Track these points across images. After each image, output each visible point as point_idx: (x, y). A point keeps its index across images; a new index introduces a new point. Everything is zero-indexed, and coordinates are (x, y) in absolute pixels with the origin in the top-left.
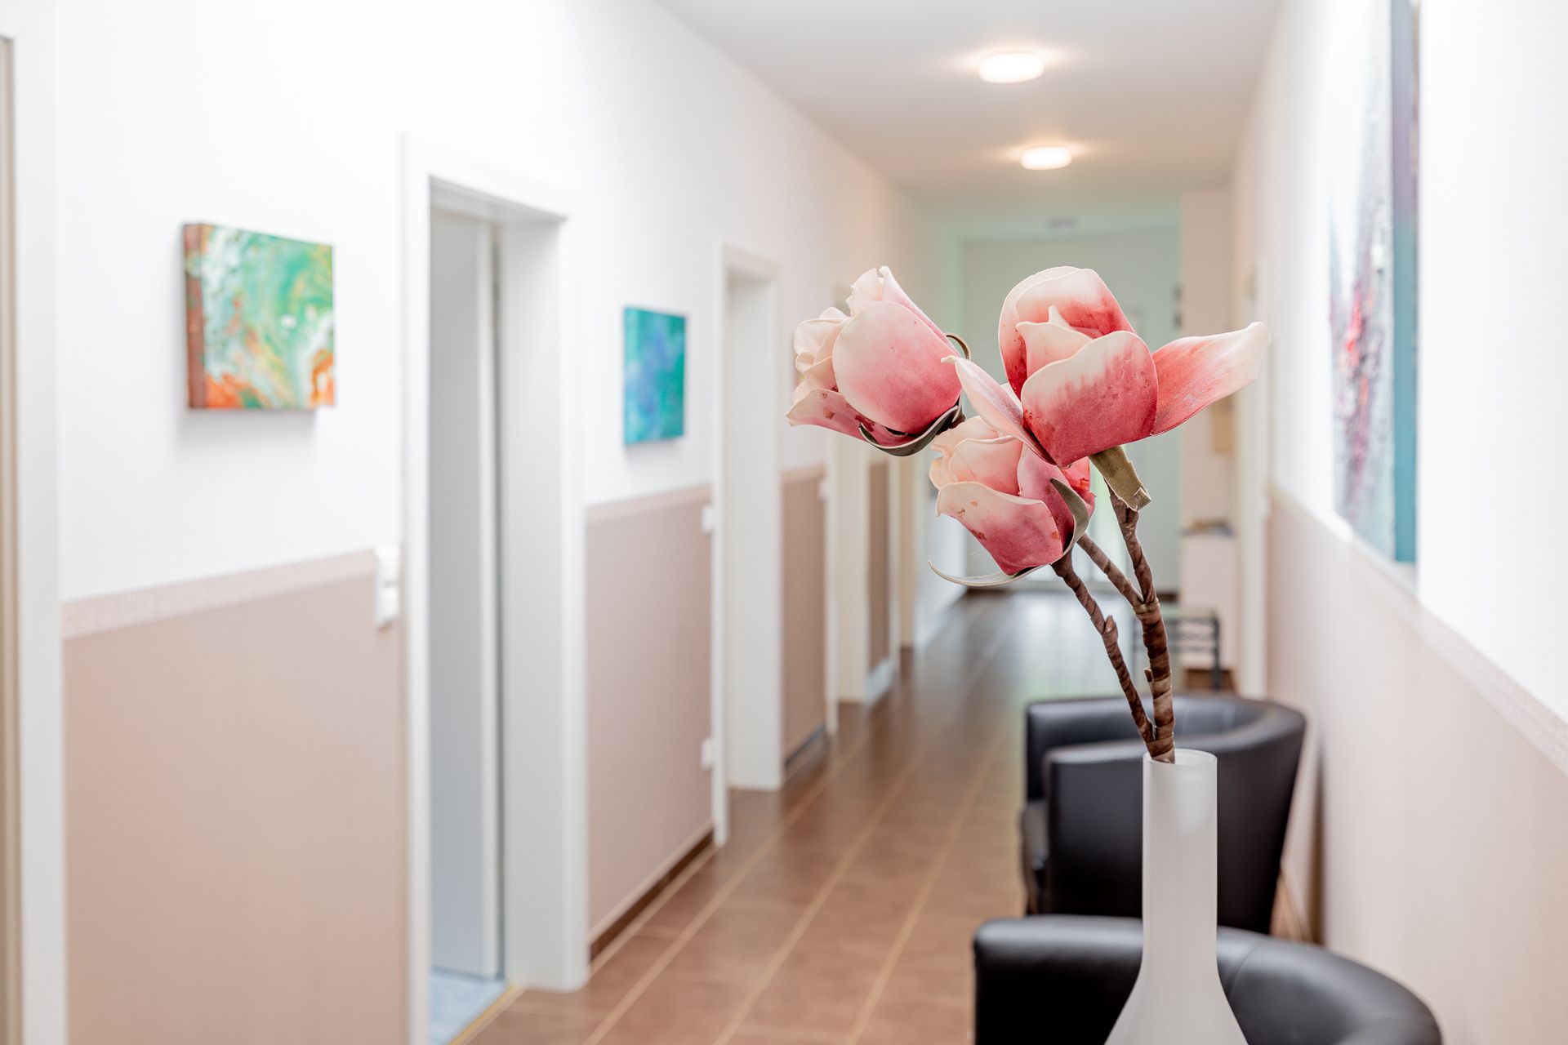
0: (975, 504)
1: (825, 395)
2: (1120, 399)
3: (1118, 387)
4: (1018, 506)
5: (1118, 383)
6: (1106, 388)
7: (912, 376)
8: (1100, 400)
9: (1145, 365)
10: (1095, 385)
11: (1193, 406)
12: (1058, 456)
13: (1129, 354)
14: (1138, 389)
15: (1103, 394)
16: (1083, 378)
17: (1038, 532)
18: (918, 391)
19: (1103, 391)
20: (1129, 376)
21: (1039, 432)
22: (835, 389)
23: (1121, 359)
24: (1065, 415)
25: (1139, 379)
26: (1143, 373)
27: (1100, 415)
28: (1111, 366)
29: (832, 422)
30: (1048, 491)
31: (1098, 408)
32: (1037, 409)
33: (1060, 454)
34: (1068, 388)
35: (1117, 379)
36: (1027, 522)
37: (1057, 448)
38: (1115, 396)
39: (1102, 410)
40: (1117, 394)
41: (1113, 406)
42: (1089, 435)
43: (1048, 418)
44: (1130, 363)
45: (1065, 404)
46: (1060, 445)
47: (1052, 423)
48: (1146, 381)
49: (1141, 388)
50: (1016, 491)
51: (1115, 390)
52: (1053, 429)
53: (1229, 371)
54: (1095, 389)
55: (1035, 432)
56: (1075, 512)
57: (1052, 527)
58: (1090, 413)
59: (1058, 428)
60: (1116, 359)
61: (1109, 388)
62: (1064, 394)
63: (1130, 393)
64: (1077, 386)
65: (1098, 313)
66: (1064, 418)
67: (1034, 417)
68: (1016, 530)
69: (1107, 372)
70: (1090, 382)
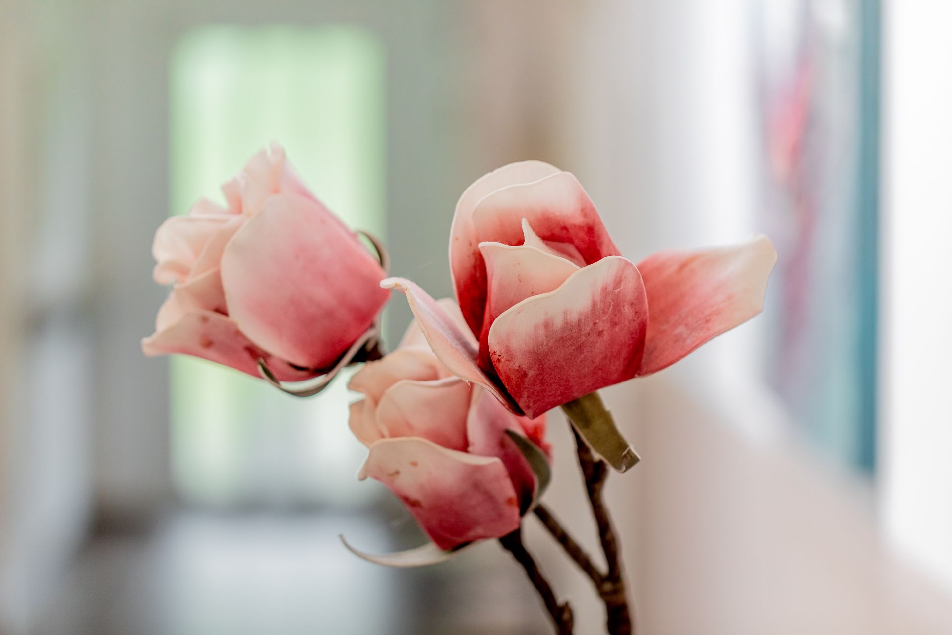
0: (414, 464)
1: (205, 319)
2: (606, 336)
3: (604, 322)
4: (467, 466)
5: (604, 318)
6: (591, 325)
7: (323, 294)
8: (583, 338)
9: (636, 294)
10: (579, 321)
11: (689, 342)
12: (528, 407)
13: (618, 282)
14: (627, 322)
15: (586, 332)
16: (565, 313)
17: (490, 497)
18: (330, 314)
19: (587, 329)
20: (617, 307)
21: (508, 378)
22: (222, 311)
23: (610, 288)
24: (540, 358)
25: (627, 311)
26: (632, 304)
27: (582, 356)
28: (598, 298)
29: (210, 352)
30: (502, 445)
31: (580, 349)
32: (508, 350)
33: (531, 404)
34: (547, 325)
35: (605, 313)
36: (477, 486)
37: (528, 397)
38: (600, 334)
39: (585, 351)
40: (602, 331)
41: (598, 345)
42: (567, 381)
43: (520, 361)
44: (619, 292)
45: (542, 344)
46: (533, 393)
47: (524, 367)
48: (636, 312)
49: (630, 323)
50: (464, 446)
51: (601, 326)
52: (525, 374)
53: (730, 298)
54: (579, 326)
55: (502, 377)
56: (538, 471)
57: (508, 490)
58: (570, 354)
59: (531, 373)
60: (605, 289)
61: (595, 324)
62: (542, 332)
63: (617, 329)
64: (559, 322)
65: (575, 226)
66: (540, 361)
67: (503, 360)
68: (462, 496)
69: (594, 305)
70: (574, 317)
